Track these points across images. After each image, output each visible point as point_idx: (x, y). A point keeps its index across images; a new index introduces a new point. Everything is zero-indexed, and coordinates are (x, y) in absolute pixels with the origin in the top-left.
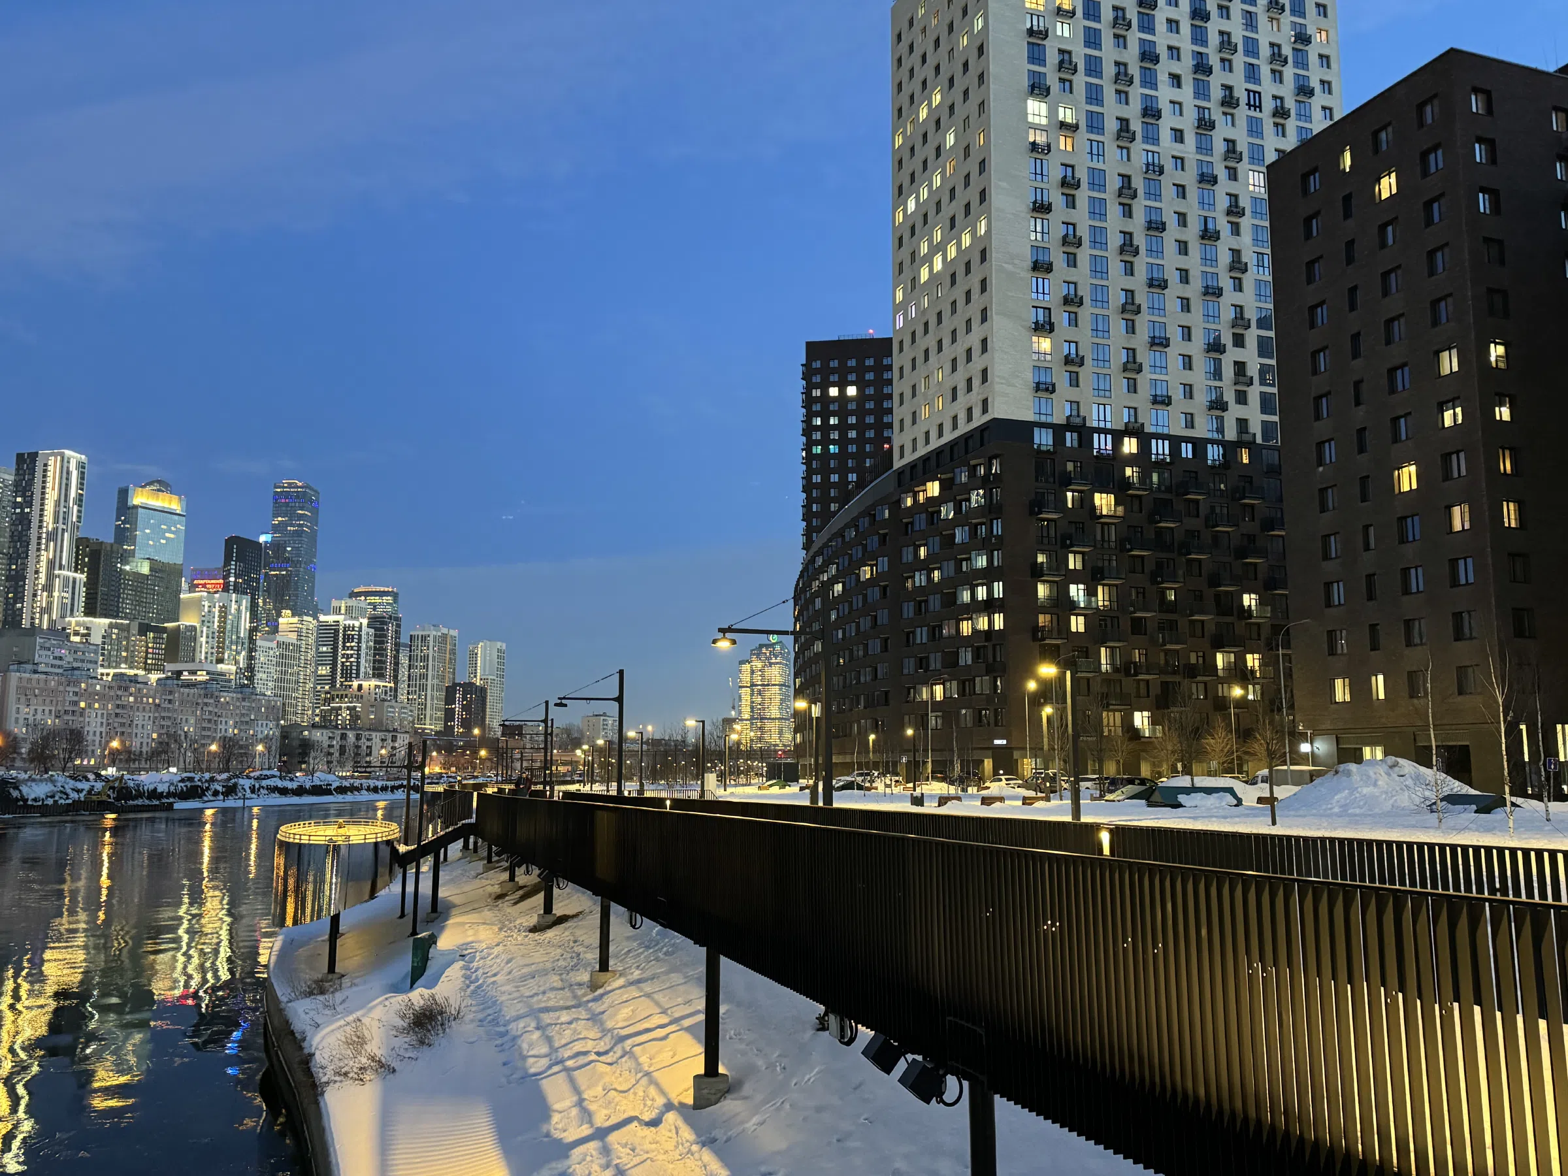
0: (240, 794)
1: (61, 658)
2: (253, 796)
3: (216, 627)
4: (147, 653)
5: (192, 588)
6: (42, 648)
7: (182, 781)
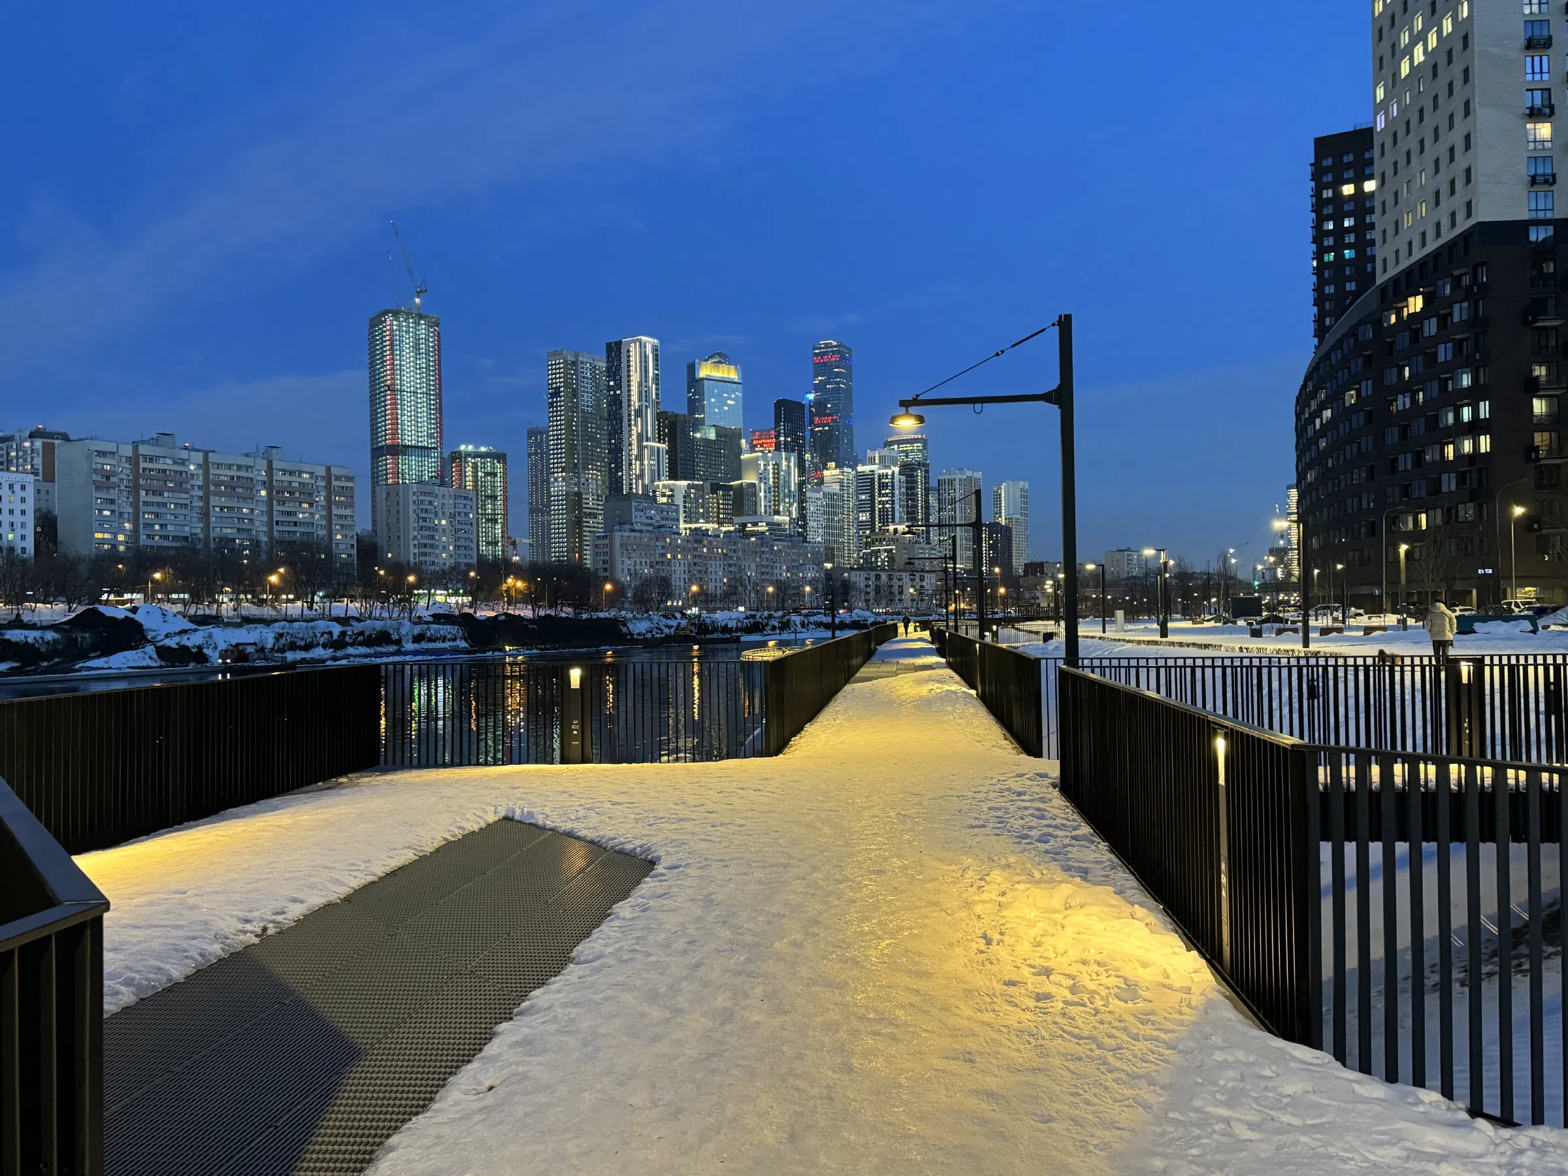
0: (793, 629)
1: (651, 518)
2: (803, 630)
3: (771, 483)
4: (718, 508)
5: (752, 449)
6: (637, 510)
7: (747, 618)
